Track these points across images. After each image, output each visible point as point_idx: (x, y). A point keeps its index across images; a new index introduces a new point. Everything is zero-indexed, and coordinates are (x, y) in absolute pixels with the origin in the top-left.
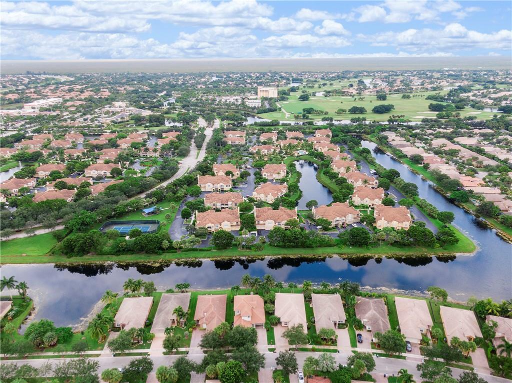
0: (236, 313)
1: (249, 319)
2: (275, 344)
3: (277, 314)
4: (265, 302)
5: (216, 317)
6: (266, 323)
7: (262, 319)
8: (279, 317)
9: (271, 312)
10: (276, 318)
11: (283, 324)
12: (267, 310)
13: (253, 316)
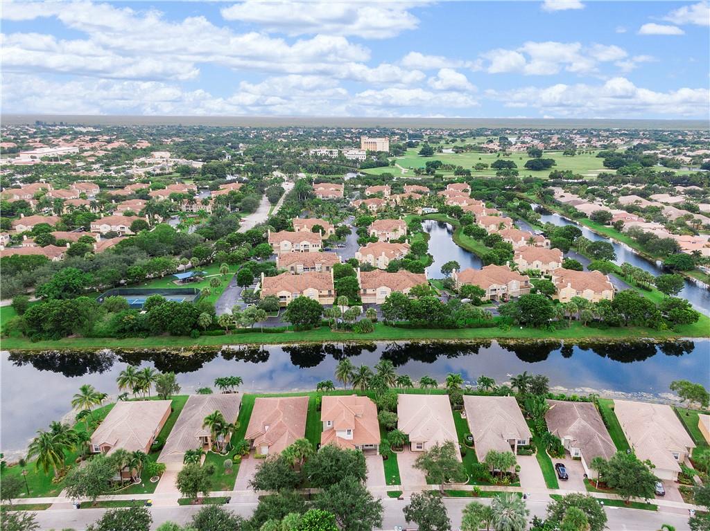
0: (326, 426)
1: (350, 437)
2: (400, 483)
3: (402, 428)
4: (380, 409)
5: (287, 433)
6: (382, 444)
7: (375, 437)
8: (406, 433)
9: (390, 425)
10: (400, 435)
11: (414, 447)
12: (383, 421)
13: (357, 431)
